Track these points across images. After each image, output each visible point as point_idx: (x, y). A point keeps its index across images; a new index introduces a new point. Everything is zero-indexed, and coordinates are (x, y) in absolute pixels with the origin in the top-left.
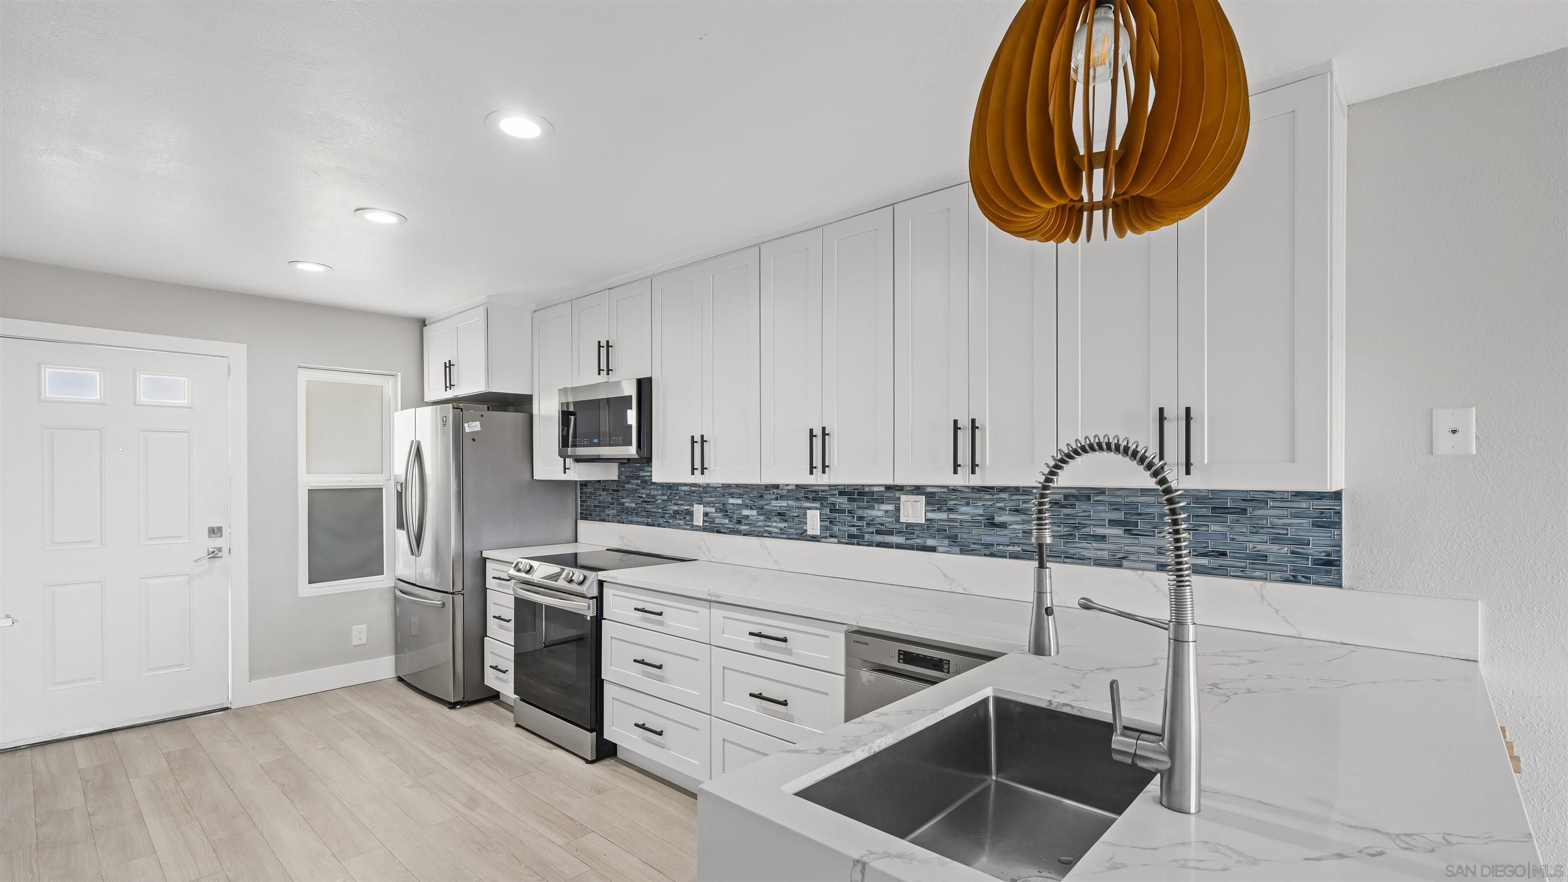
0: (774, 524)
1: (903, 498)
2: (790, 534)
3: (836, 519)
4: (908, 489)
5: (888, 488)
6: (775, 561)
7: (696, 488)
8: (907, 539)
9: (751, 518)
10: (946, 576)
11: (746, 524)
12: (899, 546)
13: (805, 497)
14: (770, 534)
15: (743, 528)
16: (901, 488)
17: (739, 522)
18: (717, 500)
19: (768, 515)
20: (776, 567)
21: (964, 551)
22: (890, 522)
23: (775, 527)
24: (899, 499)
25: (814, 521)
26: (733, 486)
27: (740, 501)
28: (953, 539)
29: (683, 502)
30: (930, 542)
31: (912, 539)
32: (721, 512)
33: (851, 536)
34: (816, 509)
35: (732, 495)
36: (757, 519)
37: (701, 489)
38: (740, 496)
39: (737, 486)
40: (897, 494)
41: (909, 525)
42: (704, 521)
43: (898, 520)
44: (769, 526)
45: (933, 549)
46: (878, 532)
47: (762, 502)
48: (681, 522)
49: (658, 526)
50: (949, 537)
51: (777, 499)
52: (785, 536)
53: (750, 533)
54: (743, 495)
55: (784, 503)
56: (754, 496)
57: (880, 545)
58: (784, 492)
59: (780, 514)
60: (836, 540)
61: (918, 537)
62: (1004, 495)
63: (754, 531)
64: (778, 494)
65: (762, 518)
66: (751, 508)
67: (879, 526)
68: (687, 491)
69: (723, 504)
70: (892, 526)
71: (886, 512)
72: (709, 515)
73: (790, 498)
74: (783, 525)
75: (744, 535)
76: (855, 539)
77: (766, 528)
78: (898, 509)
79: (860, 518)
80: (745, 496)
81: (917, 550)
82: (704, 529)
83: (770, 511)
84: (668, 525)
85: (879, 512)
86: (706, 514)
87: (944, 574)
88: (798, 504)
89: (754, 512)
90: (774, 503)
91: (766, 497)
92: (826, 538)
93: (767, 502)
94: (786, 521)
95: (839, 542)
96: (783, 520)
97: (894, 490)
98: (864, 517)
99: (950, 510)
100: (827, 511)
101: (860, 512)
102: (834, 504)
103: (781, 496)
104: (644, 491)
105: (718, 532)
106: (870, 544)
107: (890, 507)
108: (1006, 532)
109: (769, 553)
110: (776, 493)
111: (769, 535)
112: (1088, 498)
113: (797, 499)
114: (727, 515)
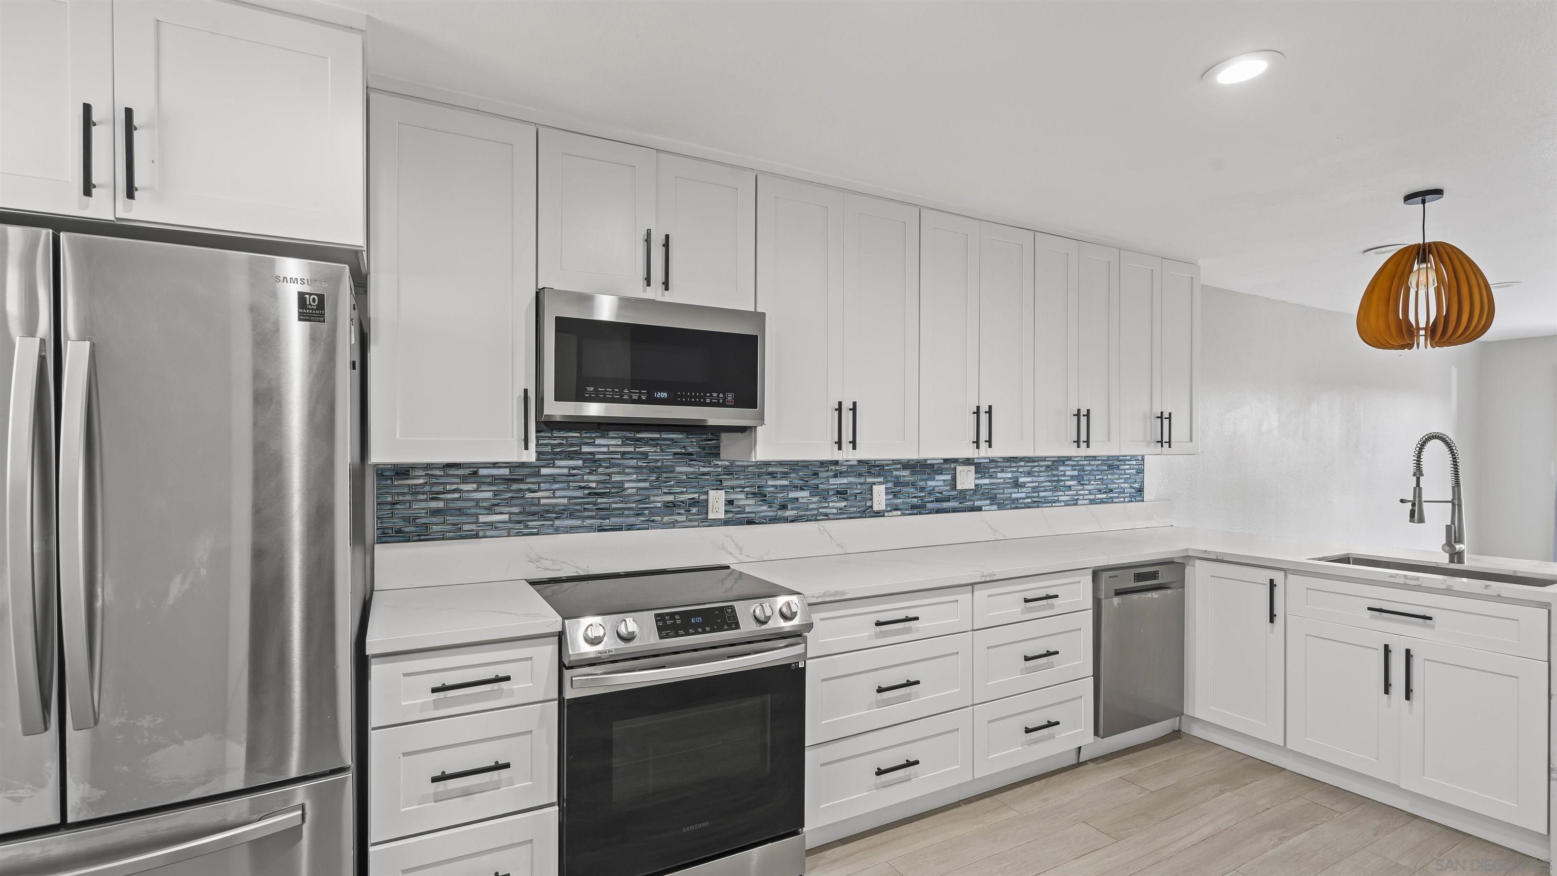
0: (831, 505)
1: (959, 469)
2: (850, 513)
3: (900, 492)
4: (960, 461)
5: (946, 461)
6: (838, 545)
7: (710, 469)
8: (960, 503)
9: (801, 500)
10: (992, 529)
11: (792, 509)
12: (955, 510)
13: (868, 473)
14: (827, 516)
15: (789, 513)
16: (955, 461)
17: (784, 507)
18: (748, 482)
19: (824, 497)
20: (839, 551)
21: (1001, 507)
22: (947, 491)
23: (833, 508)
24: (955, 469)
25: (880, 497)
26: (773, 463)
27: (785, 483)
28: (993, 499)
29: (685, 490)
30: (977, 503)
31: (964, 503)
32: (756, 497)
33: (914, 507)
34: (880, 483)
35: (773, 475)
36: (809, 501)
37: (720, 469)
38: (785, 475)
39: (781, 463)
40: (953, 466)
41: (962, 491)
42: (726, 511)
43: (954, 487)
44: (825, 507)
45: (979, 509)
46: (938, 500)
47: (817, 482)
48: (683, 518)
49: (629, 529)
50: (990, 498)
51: (835, 476)
52: (845, 516)
53: (799, 518)
54: (790, 473)
55: (845, 481)
56: (805, 475)
57: (938, 511)
58: (844, 469)
59: (838, 493)
60: (899, 513)
61: (969, 500)
62: (1022, 464)
63: (805, 515)
64: (836, 470)
65: (815, 499)
66: (802, 489)
67: (938, 495)
68: (692, 473)
69: (758, 487)
70: (949, 494)
71: (944, 481)
72: (735, 503)
73: (852, 474)
74: (843, 504)
75: (792, 521)
76: (918, 509)
77: (820, 510)
78: (954, 479)
79: (922, 489)
80: (793, 475)
81: (968, 511)
82: (726, 523)
83: (827, 491)
84: (649, 524)
85: (939, 482)
86: (730, 502)
87: (990, 527)
88: (862, 480)
89: (806, 494)
90: (832, 481)
91: (821, 475)
92: (890, 511)
93: (823, 481)
94: (846, 500)
95: (903, 514)
96: (843, 498)
97: (951, 463)
98: (925, 488)
99: (991, 477)
100: (890, 485)
101: (922, 484)
102: (897, 477)
103: (841, 473)
104: (592, 478)
105: (750, 522)
106: (931, 512)
107: (948, 477)
108: (1024, 490)
109: (831, 537)
110: (834, 469)
111: (824, 517)
112: (1063, 462)
113: (860, 475)
114: (765, 500)
